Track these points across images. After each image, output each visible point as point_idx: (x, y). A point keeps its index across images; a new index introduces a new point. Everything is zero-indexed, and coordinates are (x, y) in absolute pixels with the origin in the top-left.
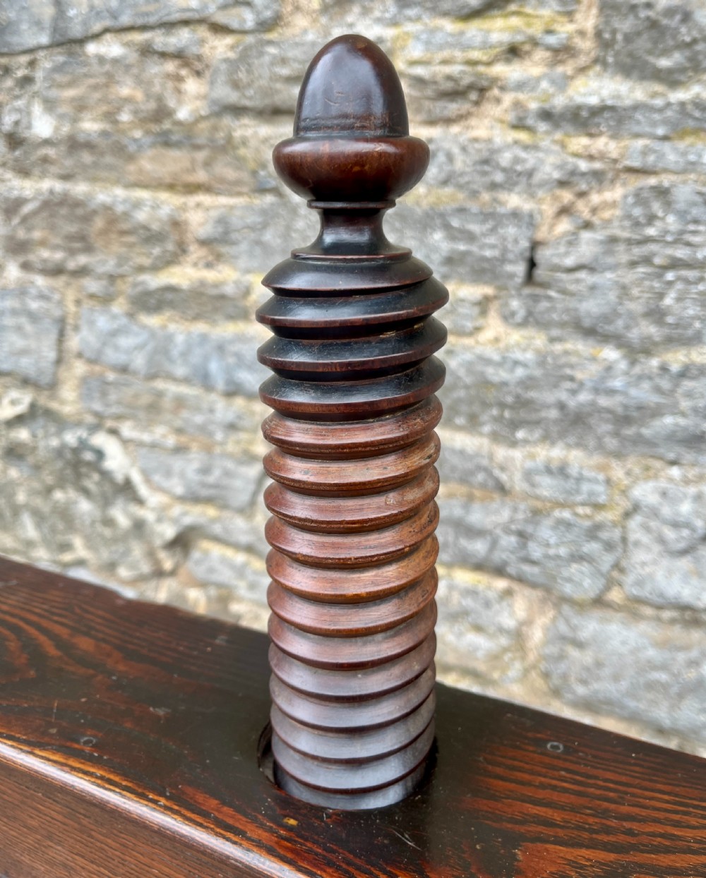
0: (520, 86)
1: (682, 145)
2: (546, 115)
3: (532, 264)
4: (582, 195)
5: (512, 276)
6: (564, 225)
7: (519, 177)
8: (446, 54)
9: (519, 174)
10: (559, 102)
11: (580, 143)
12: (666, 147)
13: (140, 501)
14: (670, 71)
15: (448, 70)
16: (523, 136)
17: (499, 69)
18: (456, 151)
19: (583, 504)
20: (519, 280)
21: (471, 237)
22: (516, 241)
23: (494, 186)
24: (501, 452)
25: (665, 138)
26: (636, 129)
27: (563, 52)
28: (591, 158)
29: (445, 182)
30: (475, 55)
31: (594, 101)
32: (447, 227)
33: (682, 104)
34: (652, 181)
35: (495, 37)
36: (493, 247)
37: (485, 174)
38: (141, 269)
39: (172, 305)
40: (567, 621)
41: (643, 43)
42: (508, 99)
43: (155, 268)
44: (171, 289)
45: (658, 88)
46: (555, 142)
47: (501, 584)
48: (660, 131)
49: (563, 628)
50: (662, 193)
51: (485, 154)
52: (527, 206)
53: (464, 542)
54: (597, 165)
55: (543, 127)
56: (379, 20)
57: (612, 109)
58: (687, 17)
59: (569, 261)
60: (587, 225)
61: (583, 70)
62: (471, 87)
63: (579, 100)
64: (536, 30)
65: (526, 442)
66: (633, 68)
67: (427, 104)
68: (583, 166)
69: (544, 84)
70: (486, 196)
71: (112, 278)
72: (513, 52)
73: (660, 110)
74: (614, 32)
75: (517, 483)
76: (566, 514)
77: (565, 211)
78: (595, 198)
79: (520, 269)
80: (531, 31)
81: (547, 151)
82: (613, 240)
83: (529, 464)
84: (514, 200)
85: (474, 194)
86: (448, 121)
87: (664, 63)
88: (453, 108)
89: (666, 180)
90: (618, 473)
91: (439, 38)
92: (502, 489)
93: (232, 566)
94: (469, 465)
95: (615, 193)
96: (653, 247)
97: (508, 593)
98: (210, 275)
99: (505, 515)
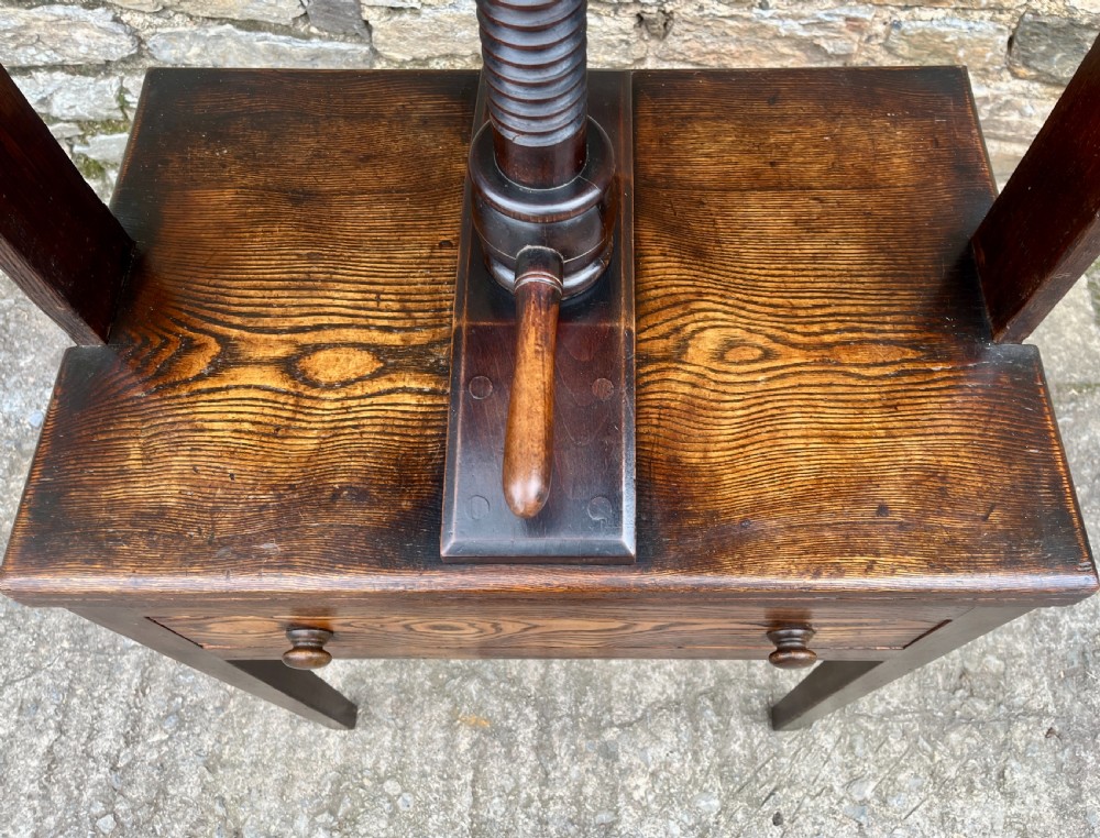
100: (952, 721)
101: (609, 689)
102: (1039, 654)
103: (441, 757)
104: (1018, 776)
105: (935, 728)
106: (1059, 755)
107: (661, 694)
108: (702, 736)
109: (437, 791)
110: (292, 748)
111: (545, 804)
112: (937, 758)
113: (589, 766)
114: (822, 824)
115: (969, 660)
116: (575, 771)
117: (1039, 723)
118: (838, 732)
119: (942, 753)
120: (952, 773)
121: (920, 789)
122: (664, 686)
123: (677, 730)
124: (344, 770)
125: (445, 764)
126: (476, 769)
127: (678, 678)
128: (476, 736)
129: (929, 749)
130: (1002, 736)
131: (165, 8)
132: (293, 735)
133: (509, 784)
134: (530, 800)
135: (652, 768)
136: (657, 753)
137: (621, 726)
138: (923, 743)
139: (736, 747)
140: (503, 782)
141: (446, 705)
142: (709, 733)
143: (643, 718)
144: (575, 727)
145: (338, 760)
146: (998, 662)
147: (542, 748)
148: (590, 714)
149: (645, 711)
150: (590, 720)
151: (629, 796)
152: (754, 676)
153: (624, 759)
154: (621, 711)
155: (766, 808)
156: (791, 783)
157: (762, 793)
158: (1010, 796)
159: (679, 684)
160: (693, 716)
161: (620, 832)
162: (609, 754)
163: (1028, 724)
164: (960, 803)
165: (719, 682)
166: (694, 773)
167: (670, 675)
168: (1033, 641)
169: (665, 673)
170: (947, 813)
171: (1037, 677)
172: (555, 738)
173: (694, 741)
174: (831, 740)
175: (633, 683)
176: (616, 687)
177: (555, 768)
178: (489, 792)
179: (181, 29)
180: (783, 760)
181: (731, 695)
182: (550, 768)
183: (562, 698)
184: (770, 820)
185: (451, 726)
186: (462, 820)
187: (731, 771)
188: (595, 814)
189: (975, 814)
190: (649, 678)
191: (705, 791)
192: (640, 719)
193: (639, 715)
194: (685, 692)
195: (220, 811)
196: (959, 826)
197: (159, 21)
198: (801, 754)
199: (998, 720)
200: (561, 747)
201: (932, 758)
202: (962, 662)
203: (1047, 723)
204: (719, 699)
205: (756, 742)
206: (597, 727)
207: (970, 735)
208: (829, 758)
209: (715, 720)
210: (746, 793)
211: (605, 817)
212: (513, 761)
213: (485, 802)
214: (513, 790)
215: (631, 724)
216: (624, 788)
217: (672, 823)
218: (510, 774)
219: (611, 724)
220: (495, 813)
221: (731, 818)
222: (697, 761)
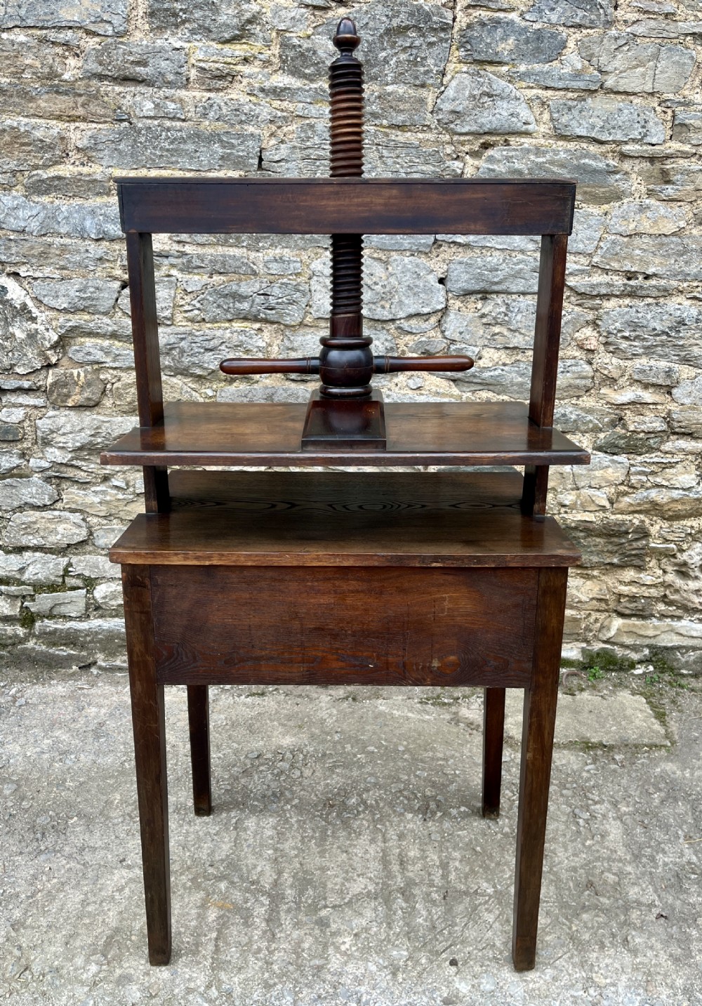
0: (250, 76)
1: (317, 106)
2: (262, 90)
3: (261, 160)
4: (279, 127)
5: (252, 165)
6: (273, 141)
7: (251, 118)
8: (214, 58)
9: (253, 116)
10: (267, 85)
11: (276, 103)
12: (311, 107)
13: (34, 319)
14: (310, 75)
15: (217, 65)
16: (252, 98)
17: (239, 68)
18: (222, 104)
19: (291, 274)
20: (256, 166)
21: (233, 146)
22: (253, 147)
23: (241, 122)
24: (253, 255)
25: (311, 103)
26: (299, 99)
27: (267, 63)
28: (282, 111)
29: (218, 120)
30: (229, 60)
31: (281, 85)
32: (221, 141)
33: (316, 88)
34: (307, 122)
35: (237, 53)
36: (243, 151)
37: (236, 115)
38: (36, 167)
39: (57, 189)
40: (289, 339)
41: (298, 62)
42: (245, 81)
43: (45, 167)
44: (59, 178)
45: (307, 82)
46: (266, 102)
47: (257, 326)
48: (309, 100)
49: (287, 343)
50: (311, 126)
51: (237, 107)
52: (257, 132)
53: (238, 305)
54: (285, 114)
55: (261, 95)
56: (180, 39)
57: (289, 89)
58: (315, 53)
59: (277, 158)
60: (282, 142)
61: (275, 71)
62: (228, 74)
63: (276, 84)
64: (255, 51)
65: (263, 248)
66: (295, 72)
67: (208, 81)
68: (279, 114)
69: (260, 76)
70: (238, 127)
71: (14, 173)
72: (246, 60)
73: (308, 91)
74: (287, 56)
75: (260, 268)
76: (285, 280)
77: (272, 135)
78: (285, 129)
79: (256, 161)
80: (253, 52)
81: (265, 107)
82: (294, 147)
83: (266, 258)
84: (251, 129)
85: (232, 125)
86: (218, 90)
87: (307, 71)
88: (220, 84)
89: (312, 121)
90: (305, 258)
91: (211, 51)
92: (255, 274)
93: (102, 349)
94: (238, 263)
95: (293, 127)
96: (311, 151)
97: (260, 330)
98: (85, 170)
99: (257, 285)
100: (584, 908)
101: (325, 886)
102: (643, 874)
103: (194, 923)
104: (637, 940)
105: (570, 912)
106: (669, 930)
107: (364, 889)
108: (395, 914)
109: (188, 943)
110: (79, 918)
111: (271, 953)
112: (574, 928)
113: (308, 931)
114: (488, 965)
115: (593, 876)
116: (295, 934)
117: (650, 911)
118: (497, 912)
119: (576, 925)
120: (586, 937)
121: (563, 946)
122: (366, 885)
123: (375, 909)
124: (117, 930)
125: (196, 927)
126: (219, 931)
127: (377, 881)
128: (222, 913)
129: (568, 923)
130: (623, 918)
131: (110, 515)
132: (82, 911)
133: (245, 940)
134: (259, 950)
135: (356, 931)
136: (359, 923)
137: (334, 907)
138: (562, 919)
139: (420, 920)
140: (239, 939)
141: (202, 894)
142: (400, 912)
143: (350, 902)
144: (298, 908)
145: (114, 924)
146: (613, 877)
147: (272, 919)
148: (310, 901)
149: (351, 899)
150: (310, 905)
151: (337, 949)
152: (434, 881)
153: (334, 927)
154: (333, 899)
155: (444, 956)
156: (462, 942)
157: (440, 947)
158: (634, 952)
159: (377, 884)
160: (388, 902)
161: (329, 970)
162: (323, 923)
163: (641, 911)
164: (595, 955)
165: (407, 884)
166: (388, 935)
167: (370, 879)
168: (637, 867)
169: (367, 878)
170: (586, 961)
171: (644, 886)
172: (282, 914)
173: (387, 916)
174: (492, 916)
175: (343, 884)
176: (330, 885)
177: (280, 932)
178: (228, 944)
179: (115, 526)
180: (456, 928)
181: (416, 891)
182: (277, 931)
183: (289, 892)
184: (448, 963)
185: (203, 906)
186: (206, 960)
187: (416, 936)
188: (310, 961)
189: (608, 961)
190: (355, 880)
191: (397, 946)
192: (347, 903)
193: (346, 901)
194: (382, 889)
195: (17, 953)
196: (596, 969)
197: (105, 522)
198: (470, 925)
199: (618, 908)
200: (286, 920)
201: (570, 928)
202: (587, 877)
203: (656, 911)
204: (407, 893)
205: (435, 917)
206: (314, 908)
207: (597, 916)
208: (491, 927)
209: (404, 905)
210: (429, 947)
211: (317, 962)
212: (249, 926)
213: (224, 951)
214: (247, 944)
215: (340, 906)
216: (333, 944)
217: (370, 964)
218: (246, 934)
219: (326, 907)
220: (231, 956)
221: (417, 962)
222: (391, 928)
